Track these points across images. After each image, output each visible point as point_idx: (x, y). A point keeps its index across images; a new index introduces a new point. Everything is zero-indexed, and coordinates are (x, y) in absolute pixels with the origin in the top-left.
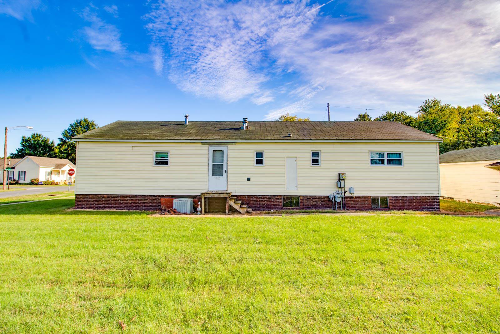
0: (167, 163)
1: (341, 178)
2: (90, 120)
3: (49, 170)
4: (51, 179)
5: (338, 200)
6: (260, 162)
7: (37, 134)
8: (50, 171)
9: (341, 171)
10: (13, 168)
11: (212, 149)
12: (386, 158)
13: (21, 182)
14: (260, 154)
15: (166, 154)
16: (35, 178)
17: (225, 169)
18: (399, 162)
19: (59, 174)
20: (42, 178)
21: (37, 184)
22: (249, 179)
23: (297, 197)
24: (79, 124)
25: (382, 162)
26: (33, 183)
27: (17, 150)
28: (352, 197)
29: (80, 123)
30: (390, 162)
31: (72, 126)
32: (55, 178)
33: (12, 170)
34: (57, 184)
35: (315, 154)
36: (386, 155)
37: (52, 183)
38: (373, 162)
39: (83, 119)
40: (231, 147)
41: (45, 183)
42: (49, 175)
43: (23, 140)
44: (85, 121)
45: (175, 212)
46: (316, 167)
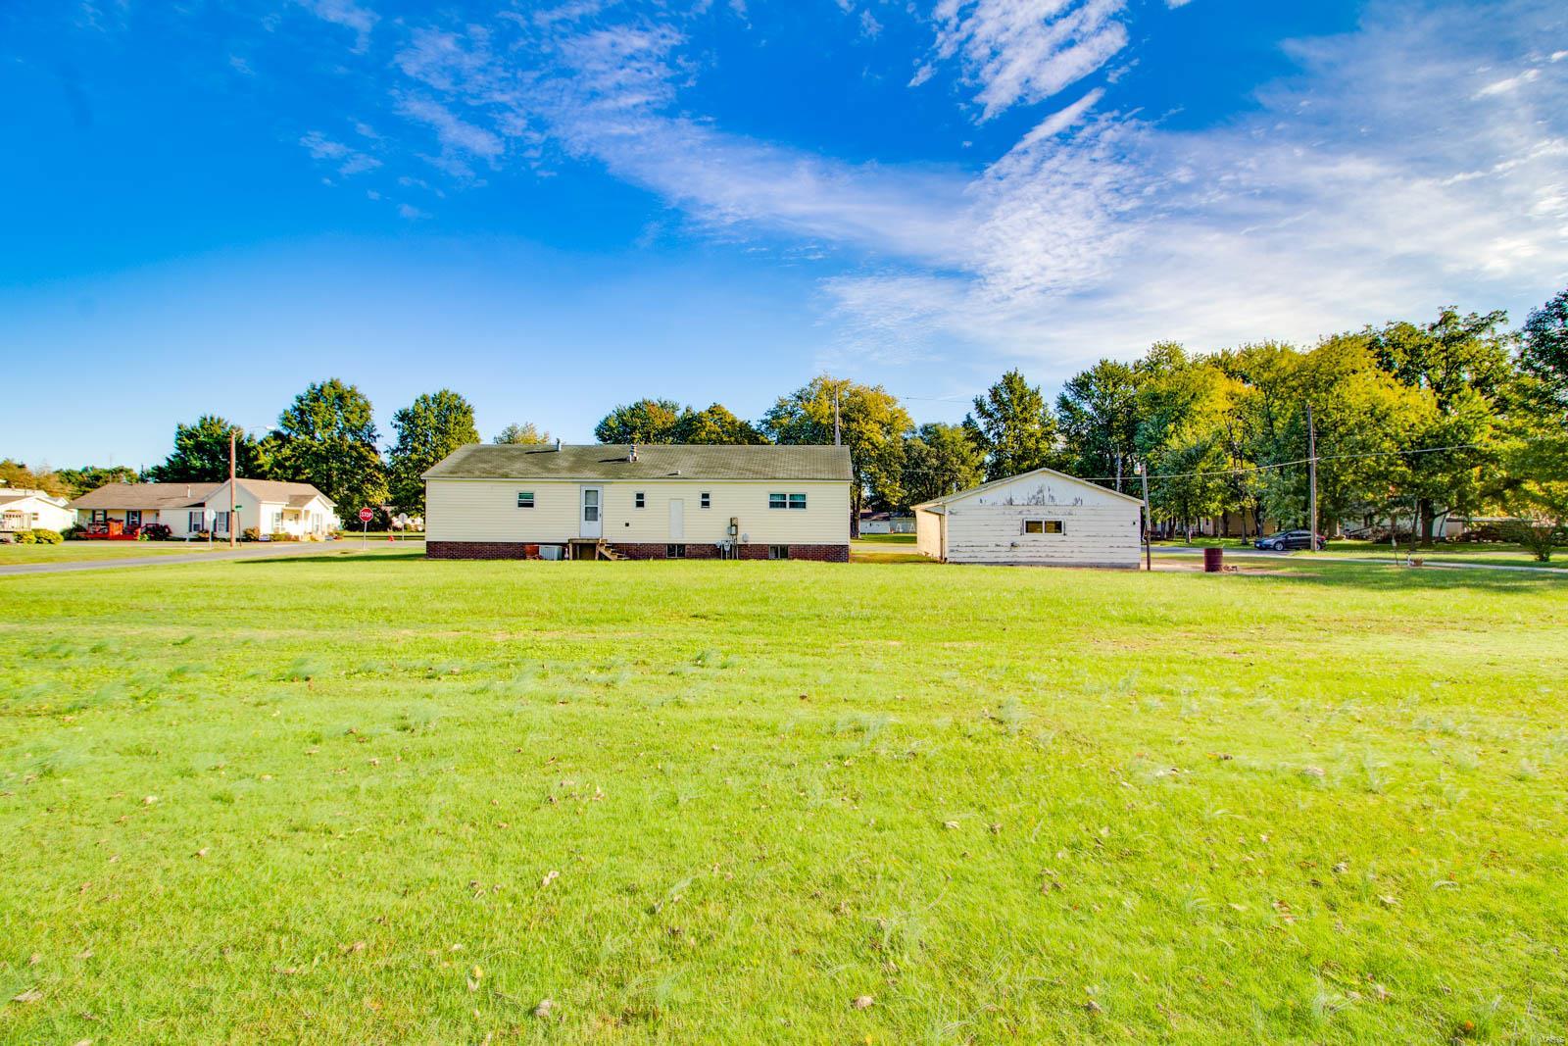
0: (531, 505)
1: (733, 524)
2: (346, 383)
3: (278, 508)
4: (283, 529)
5: (727, 549)
6: (640, 504)
7: (212, 419)
8: (280, 511)
9: (732, 516)
10: (202, 505)
11: (584, 489)
12: (788, 501)
13: (220, 534)
14: (640, 496)
15: (531, 496)
16: (252, 527)
17: (599, 512)
18: (803, 505)
19: (297, 517)
20: (266, 528)
21: (256, 540)
22: (627, 525)
23: (683, 546)
24: (317, 395)
25: (783, 505)
26: (248, 537)
27: (168, 459)
28: (746, 546)
29: (321, 390)
30: (793, 505)
31: (300, 400)
32: (291, 527)
33: (199, 510)
34: (296, 539)
35: (706, 496)
36: (788, 497)
37: (288, 538)
38: (773, 505)
39: (328, 381)
40: (606, 486)
41: (274, 538)
42: (277, 520)
43: (180, 433)
44: (333, 385)
45: (541, 558)
46: (705, 510)
